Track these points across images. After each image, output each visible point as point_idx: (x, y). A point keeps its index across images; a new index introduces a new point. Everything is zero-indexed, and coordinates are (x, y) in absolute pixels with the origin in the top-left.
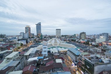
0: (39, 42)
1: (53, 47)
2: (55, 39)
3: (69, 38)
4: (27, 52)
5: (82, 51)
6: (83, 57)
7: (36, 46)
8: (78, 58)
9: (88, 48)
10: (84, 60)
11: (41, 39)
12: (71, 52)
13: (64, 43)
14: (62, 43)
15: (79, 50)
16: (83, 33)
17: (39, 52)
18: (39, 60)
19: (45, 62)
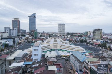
0: (33, 42)
1: (52, 50)
2: (55, 39)
3: (77, 37)
4: (11, 55)
5: (91, 57)
6: (90, 64)
7: (27, 48)
8: (83, 65)
9: (101, 52)
10: (90, 68)
11: (36, 38)
12: (75, 57)
13: (68, 45)
14: (65, 45)
15: (87, 55)
16: (99, 30)
17: (28, 56)
18: (26, 67)
19: (33, 70)
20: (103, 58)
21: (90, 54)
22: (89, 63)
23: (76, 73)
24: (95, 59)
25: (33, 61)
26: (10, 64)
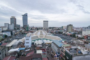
0: (25, 34)
1: (39, 39)
2: (41, 32)
3: (56, 30)
4: (9, 43)
5: (66, 44)
7: (21, 38)
8: (60, 49)
9: (72, 40)
10: (65, 51)
11: (28, 31)
12: (55, 44)
13: (50, 36)
14: (48, 35)
15: (63, 43)
16: (70, 25)
17: (22, 43)
18: (21, 51)
19: (26, 53)
20: (73, 44)
21: (65, 42)
22: (64, 47)
23: (56, 55)
24: (68, 45)
25: (26, 47)
26: (9, 50)
